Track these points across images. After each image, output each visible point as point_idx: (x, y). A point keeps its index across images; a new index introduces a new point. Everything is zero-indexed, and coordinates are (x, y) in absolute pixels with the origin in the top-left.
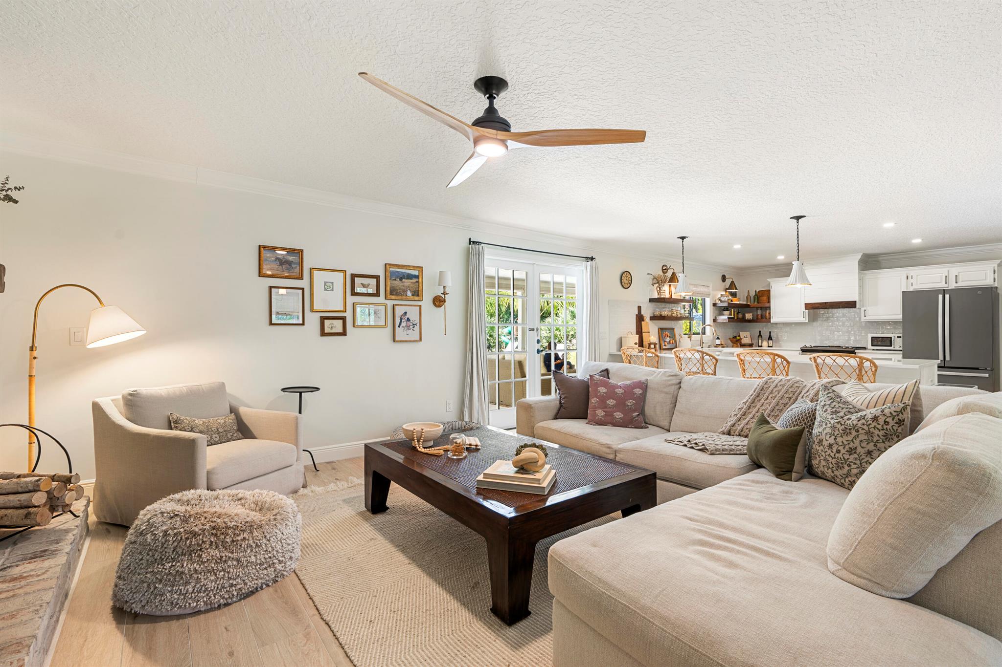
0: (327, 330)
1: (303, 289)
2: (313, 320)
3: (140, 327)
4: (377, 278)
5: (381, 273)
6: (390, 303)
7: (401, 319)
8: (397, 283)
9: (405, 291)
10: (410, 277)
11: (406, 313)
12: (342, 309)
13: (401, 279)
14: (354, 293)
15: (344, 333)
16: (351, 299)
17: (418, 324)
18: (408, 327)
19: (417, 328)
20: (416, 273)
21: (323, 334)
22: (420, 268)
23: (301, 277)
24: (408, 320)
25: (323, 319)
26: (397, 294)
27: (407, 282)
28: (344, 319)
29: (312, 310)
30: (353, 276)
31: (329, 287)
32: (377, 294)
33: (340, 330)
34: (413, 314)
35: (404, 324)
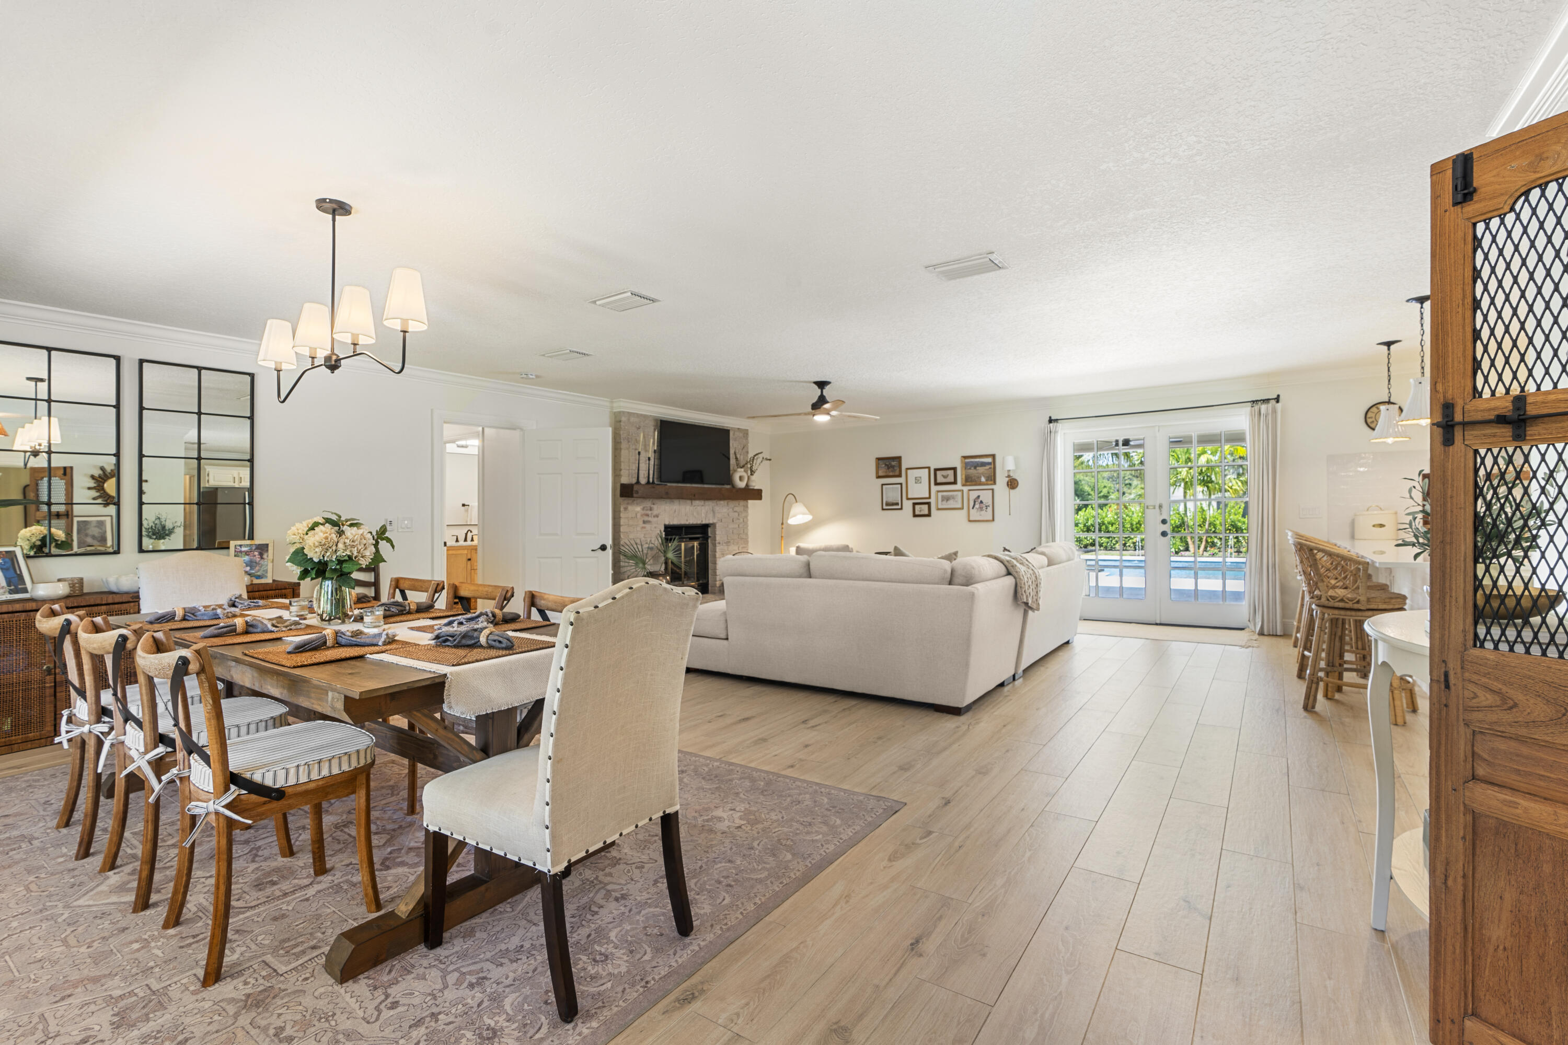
0: (917, 513)
1: (901, 484)
2: (908, 505)
3: (807, 512)
4: (954, 469)
5: (958, 464)
6: (965, 489)
7: (975, 502)
8: (972, 471)
9: (979, 478)
10: (983, 464)
11: (979, 497)
12: (927, 496)
13: (975, 468)
14: (936, 484)
15: (929, 515)
16: (934, 488)
17: (991, 506)
18: (981, 509)
19: (990, 509)
20: (990, 460)
21: (915, 516)
22: (993, 456)
23: (900, 476)
24: (981, 502)
25: (914, 504)
26: (971, 481)
27: (981, 470)
28: (929, 504)
29: (908, 499)
30: (936, 470)
31: (918, 480)
32: (955, 483)
33: (926, 512)
34: (986, 496)
35: (977, 506)
